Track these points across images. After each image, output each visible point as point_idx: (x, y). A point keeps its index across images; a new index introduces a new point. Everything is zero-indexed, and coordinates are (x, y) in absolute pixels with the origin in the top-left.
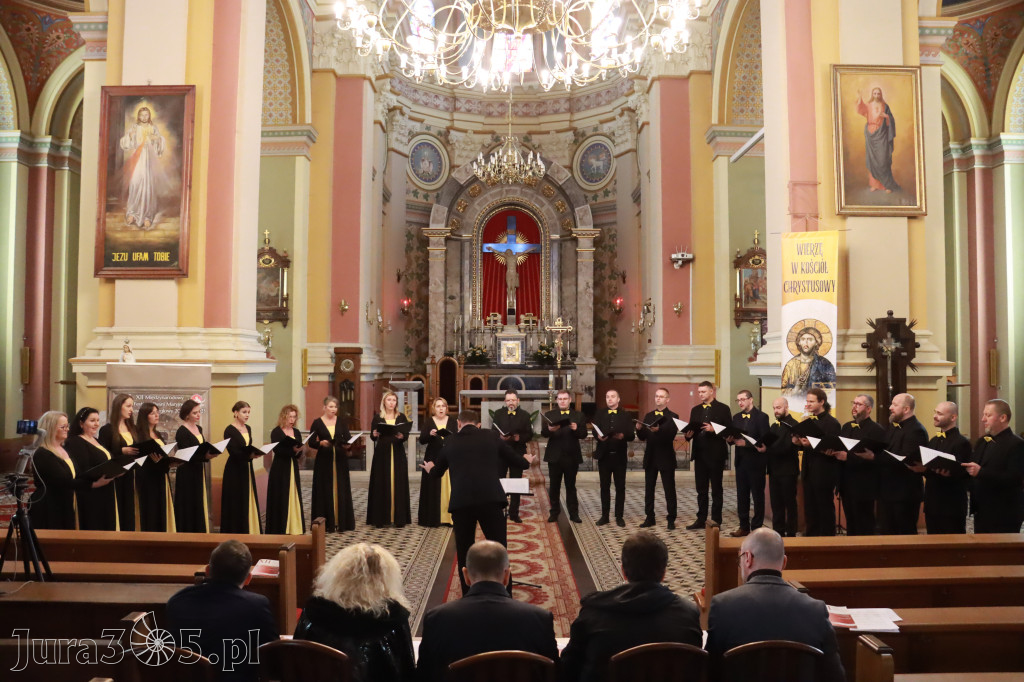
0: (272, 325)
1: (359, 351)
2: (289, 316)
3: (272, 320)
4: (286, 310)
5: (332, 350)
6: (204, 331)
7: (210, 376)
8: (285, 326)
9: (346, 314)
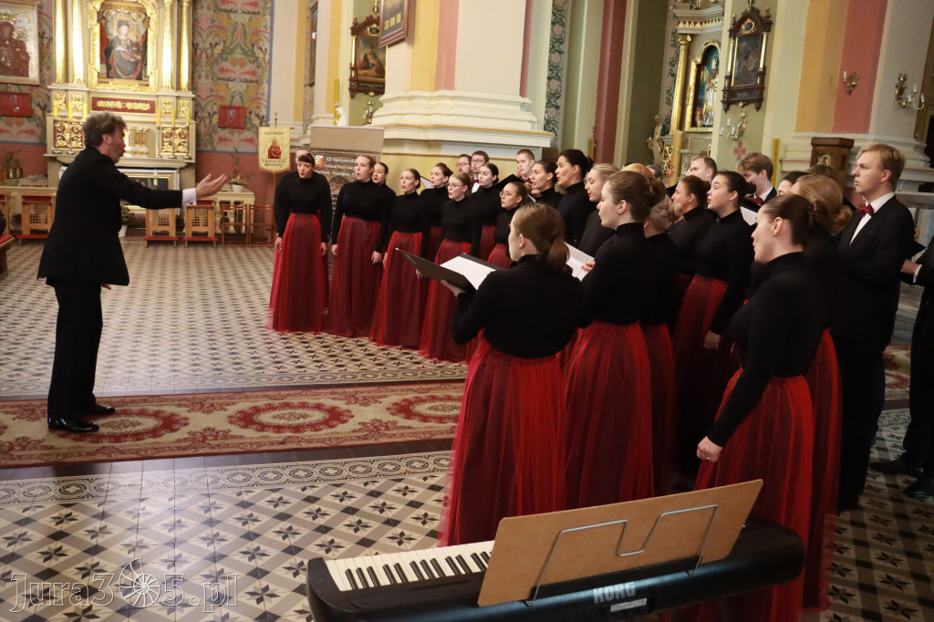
0: (746, 108)
1: (847, 144)
2: (764, 97)
3: (747, 103)
4: (762, 88)
5: (810, 141)
6: (428, 94)
7: (382, 141)
8: (758, 108)
9: (854, 92)
